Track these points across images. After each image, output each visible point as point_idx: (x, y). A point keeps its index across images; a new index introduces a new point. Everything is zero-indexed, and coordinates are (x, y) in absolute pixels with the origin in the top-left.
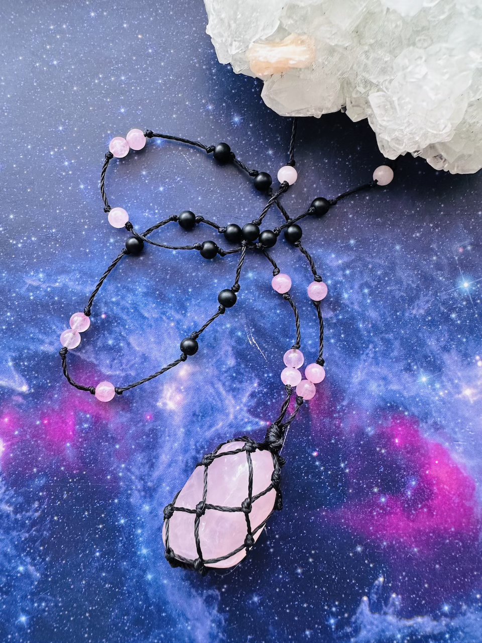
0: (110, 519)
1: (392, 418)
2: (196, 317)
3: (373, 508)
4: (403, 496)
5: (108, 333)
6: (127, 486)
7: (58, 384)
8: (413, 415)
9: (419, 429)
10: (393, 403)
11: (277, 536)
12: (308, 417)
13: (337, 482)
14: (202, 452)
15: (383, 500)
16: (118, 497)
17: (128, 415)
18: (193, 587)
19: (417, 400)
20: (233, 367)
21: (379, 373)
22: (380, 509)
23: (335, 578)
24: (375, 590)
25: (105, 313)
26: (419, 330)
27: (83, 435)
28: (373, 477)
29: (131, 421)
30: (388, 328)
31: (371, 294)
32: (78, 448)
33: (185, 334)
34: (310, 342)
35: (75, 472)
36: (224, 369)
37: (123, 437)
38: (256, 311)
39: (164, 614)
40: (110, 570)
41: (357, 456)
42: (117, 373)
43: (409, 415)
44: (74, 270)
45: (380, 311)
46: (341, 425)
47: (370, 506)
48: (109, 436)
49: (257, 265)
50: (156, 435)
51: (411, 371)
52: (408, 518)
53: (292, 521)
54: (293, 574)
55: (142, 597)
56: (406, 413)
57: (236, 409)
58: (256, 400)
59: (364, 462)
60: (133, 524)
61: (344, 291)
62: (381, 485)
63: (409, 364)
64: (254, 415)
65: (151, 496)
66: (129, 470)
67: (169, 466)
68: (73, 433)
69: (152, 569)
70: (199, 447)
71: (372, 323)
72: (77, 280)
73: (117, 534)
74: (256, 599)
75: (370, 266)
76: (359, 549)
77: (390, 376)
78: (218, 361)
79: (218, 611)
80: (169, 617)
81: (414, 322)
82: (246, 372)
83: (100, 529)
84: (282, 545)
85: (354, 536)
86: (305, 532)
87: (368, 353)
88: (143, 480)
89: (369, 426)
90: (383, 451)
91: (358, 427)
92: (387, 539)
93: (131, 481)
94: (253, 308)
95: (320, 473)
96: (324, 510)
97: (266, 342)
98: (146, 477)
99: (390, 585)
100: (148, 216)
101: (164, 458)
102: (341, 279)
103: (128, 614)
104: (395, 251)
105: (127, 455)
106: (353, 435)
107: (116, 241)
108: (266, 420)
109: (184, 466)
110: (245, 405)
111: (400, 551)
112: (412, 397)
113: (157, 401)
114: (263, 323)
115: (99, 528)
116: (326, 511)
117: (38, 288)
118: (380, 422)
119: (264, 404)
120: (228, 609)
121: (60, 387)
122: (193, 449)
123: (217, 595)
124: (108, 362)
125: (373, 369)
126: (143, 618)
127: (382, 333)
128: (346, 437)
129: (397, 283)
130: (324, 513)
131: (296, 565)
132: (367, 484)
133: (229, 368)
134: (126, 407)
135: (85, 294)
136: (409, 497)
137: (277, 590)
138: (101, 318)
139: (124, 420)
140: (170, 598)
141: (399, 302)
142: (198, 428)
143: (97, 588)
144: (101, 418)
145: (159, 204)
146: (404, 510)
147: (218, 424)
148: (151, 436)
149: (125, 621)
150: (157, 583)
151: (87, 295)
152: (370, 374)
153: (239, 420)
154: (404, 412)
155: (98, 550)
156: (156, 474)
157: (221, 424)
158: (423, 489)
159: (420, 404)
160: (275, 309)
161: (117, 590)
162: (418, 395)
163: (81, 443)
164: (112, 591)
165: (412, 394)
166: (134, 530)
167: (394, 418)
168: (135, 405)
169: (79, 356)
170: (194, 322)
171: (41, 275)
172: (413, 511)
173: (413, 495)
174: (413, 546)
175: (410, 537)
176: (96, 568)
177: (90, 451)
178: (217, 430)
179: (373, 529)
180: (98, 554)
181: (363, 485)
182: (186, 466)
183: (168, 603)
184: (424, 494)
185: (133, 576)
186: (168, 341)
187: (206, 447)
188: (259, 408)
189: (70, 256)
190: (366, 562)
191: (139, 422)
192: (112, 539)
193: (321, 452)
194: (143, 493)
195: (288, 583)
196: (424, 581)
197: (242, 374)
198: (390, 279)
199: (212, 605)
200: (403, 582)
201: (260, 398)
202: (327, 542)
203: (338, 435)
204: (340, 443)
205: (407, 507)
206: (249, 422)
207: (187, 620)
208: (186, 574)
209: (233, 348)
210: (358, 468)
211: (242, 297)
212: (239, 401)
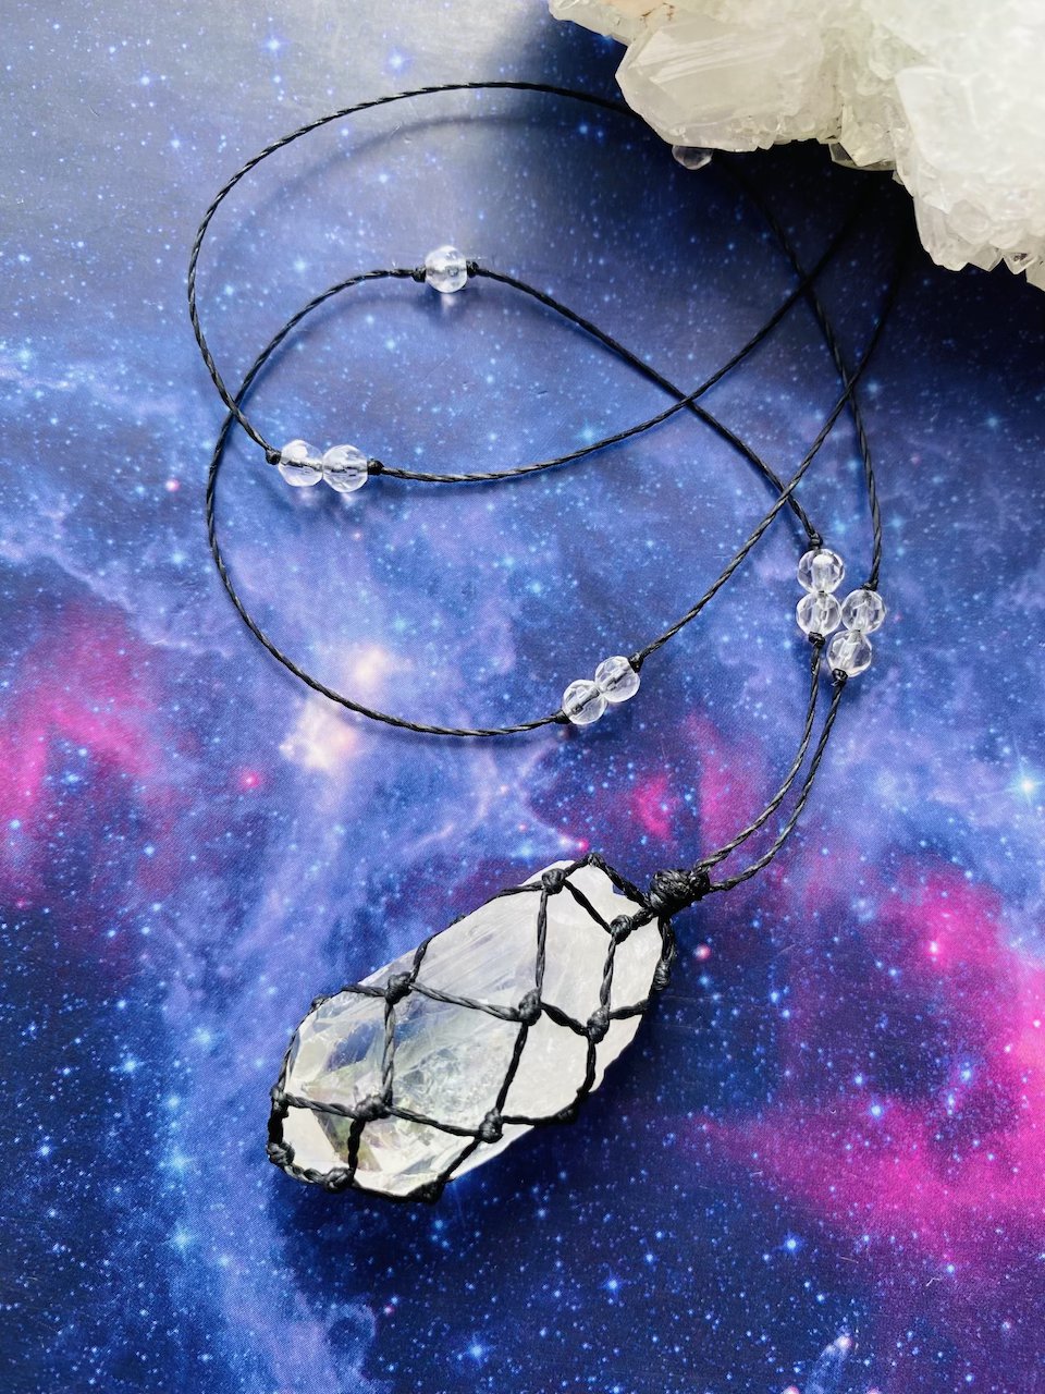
0: (97, 1056)
1: (929, 883)
2: (424, 527)
3: (844, 1131)
4: (933, 1109)
5: (177, 534)
6: (160, 967)
7: (16, 653)
8: (987, 881)
9: (999, 924)
10: (935, 841)
11: (563, 1175)
12: (694, 844)
13: (754, 1042)
14: (384, 899)
15: (876, 1111)
16: (127, 997)
17: (194, 767)
18: (303, 1288)
19: (1003, 840)
20: (507, 676)
21: (906, 751)
22: (865, 1138)
23: (711, 1322)
24: (823, 1373)
25: (179, 479)
26: (1027, 650)
27: (61, 803)
28: (853, 1040)
29: (198, 785)
30: (945, 633)
31: (908, 532)
32: (38, 838)
33: (389, 567)
34: (726, 639)
35: (20, 905)
36: (480, 678)
37: (168, 827)
38: (591, 533)
39: (205, 1357)
40: (72, 1205)
41: (817, 976)
42: (184, 645)
43: (975, 878)
44: (116, 353)
45: (927, 583)
46: (785, 880)
47: (835, 1123)
48: (133, 816)
49: (609, 412)
50: (264, 833)
51: (994, 757)
52: (941, 1172)
53: (611, 1137)
54: (595, 1290)
55: (151, 1295)
56: (969, 874)
57: (497, 793)
58: (555, 774)
59: (836, 996)
60: (160, 1079)
61: (836, 514)
62: (875, 1065)
63: (992, 739)
64: (544, 816)
65: (222, 1007)
66: (171, 922)
67: (287, 926)
68: (34, 790)
69: (192, 1219)
70: (379, 886)
71: (903, 613)
72: (118, 379)
73: (110, 1100)
74: (477, 1351)
75: (914, 459)
76: (792, 1244)
77: (937, 762)
78: (466, 653)
79: (363, 1372)
80: (220, 1365)
81: (1017, 626)
82: (538, 693)
83: (66, 1079)
84: (571, 1203)
85: (782, 1203)
86: (643, 1172)
87: (884, 693)
88: (206, 955)
89: (862, 895)
90: (893, 972)
91: (830, 893)
92: (873, 1228)
93: (173, 956)
94: (584, 525)
95: (709, 1010)
96: (707, 1119)
97: (607, 621)
98: (216, 951)
99: (867, 1362)
100: (337, 240)
101: (276, 902)
102: (831, 479)
103: (101, 1341)
104: (987, 430)
105: (173, 879)
106: (815, 914)
107: (241, 294)
108: (577, 836)
109: (325, 935)
110: (524, 785)
111: (906, 1267)
112: (987, 830)
113: (280, 738)
114: (605, 569)
115: (61, 1076)
116: (713, 1122)
117: (8, 386)
118: (894, 890)
119: (578, 788)
120: (392, 1368)
121: (19, 660)
122: (361, 889)
123: (367, 1323)
124: (162, 610)
125: (892, 736)
126: (144, 1358)
127: (927, 642)
128: (794, 917)
129: (981, 516)
130: (704, 1127)
131: (605, 1265)
132: (834, 1062)
133: (496, 678)
134: (192, 742)
135: (134, 418)
136: (950, 1112)
137: (543, 1333)
138: (164, 490)
139: (179, 777)
140: (231, 1312)
141: (983, 567)
142: (385, 832)
143: (27, 1250)
144: (116, 764)
145: (374, 217)
146: (931, 1147)
147: (440, 828)
148: (249, 834)
149: (92, 1361)
150: (200, 1261)
151: (139, 423)
152: (883, 753)
153: (500, 824)
154: (963, 869)
155: (47, 1138)
156: (246, 945)
157: (449, 828)
158: (991, 1096)
159: (1009, 854)
160: (644, 537)
161: (82, 1265)
162: (1006, 828)
163: (53, 825)
164: (68, 1265)
165: (991, 823)
166: (158, 1096)
167: (935, 884)
168: (217, 740)
169: (85, 586)
170: (418, 540)
171: (25, 355)
172: (955, 1156)
173: (958, 1109)
174: (945, 1256)
175: (940, 1230)
176: (35, 1190)
177: (72, 850)
178: (436, 844)
179: (838, 1192)
180: (45, 1151)
181: (826, 1061)
182: (335, 934)
183: (222, 1322)
184: (992, 1108)
185: (136, 1229)
186: (337, 580)
187: (398, 888)
188: (561, 800)
189: (112, 316)
190: (807, 1285)
191: (218, 791)
192: (93, 1113)
193: (718, 950)
194: (199, 995)
195: (576, 1316)
196: (963, 1366)
197: (529, 698)
198: (964, 501)
199: (347, 1350)
200: (905, 1360)
201: (566, 775)
202: (702, 1211)
203: (773, 907)
204: (775, 932)
205: (939, 1142)
206: (529, 834)
207: (272, 1383)
208: (287, 1247)
209: (515, 624)
210: (817, 1012)
211: (559, 491)
212: (509, 772)
